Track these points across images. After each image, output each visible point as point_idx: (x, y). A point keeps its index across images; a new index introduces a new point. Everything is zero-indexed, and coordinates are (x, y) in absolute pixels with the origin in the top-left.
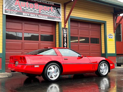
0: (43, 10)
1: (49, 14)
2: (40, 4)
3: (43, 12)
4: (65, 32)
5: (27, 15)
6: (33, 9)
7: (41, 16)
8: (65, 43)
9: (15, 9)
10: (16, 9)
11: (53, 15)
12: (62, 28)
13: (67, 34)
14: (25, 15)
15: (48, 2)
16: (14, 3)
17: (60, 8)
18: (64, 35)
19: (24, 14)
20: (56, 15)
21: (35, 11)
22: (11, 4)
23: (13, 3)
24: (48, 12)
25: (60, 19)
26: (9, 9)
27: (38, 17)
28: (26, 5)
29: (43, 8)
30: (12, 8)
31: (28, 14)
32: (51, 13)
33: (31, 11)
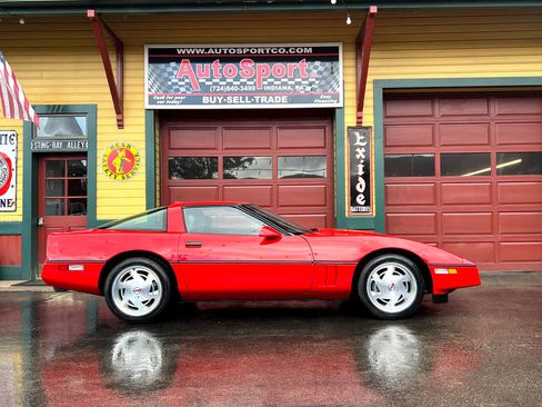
0: (271, 77)
1: (293, 86)
2: (258, 59)
3: (270, 84)
4: (361, 141)
5: (217, 103)
6: (237, 79)
7: (264, 99)
8: (361, 179)
9: (178, 90)
10: (182, 89)
11: (308, 89)
12: (349, 128)
13: (367, 147)
14: (209, 103)
15: (287, 49)
16: (175, 72)
17: (338, 60)
18: (357, 153)
19: (205, 99)
20: (321, 86)
21: (244, 84)
22: (166, 75)
23: (171, 74)
24: (290, 80)
25: (336, 97)
26: (161, 92)
27: (254, 103)
28: (212, 71)
29: (271, 71)
30: (170, 87)
31: (220, 100)
32: (299, 84)
33: (228, 88)
